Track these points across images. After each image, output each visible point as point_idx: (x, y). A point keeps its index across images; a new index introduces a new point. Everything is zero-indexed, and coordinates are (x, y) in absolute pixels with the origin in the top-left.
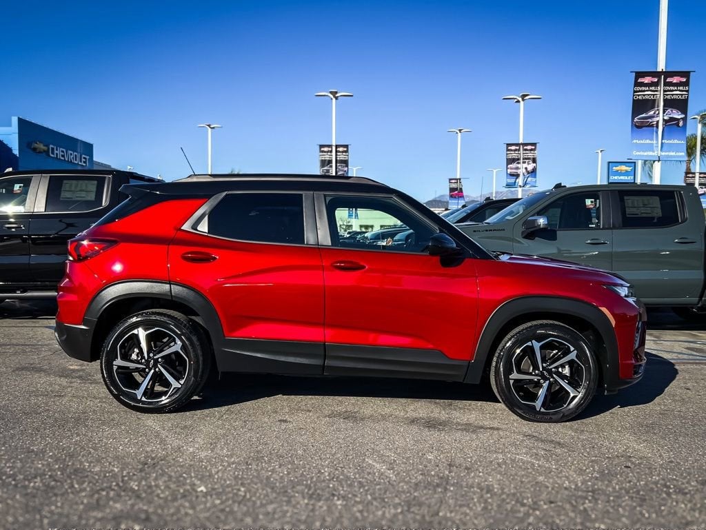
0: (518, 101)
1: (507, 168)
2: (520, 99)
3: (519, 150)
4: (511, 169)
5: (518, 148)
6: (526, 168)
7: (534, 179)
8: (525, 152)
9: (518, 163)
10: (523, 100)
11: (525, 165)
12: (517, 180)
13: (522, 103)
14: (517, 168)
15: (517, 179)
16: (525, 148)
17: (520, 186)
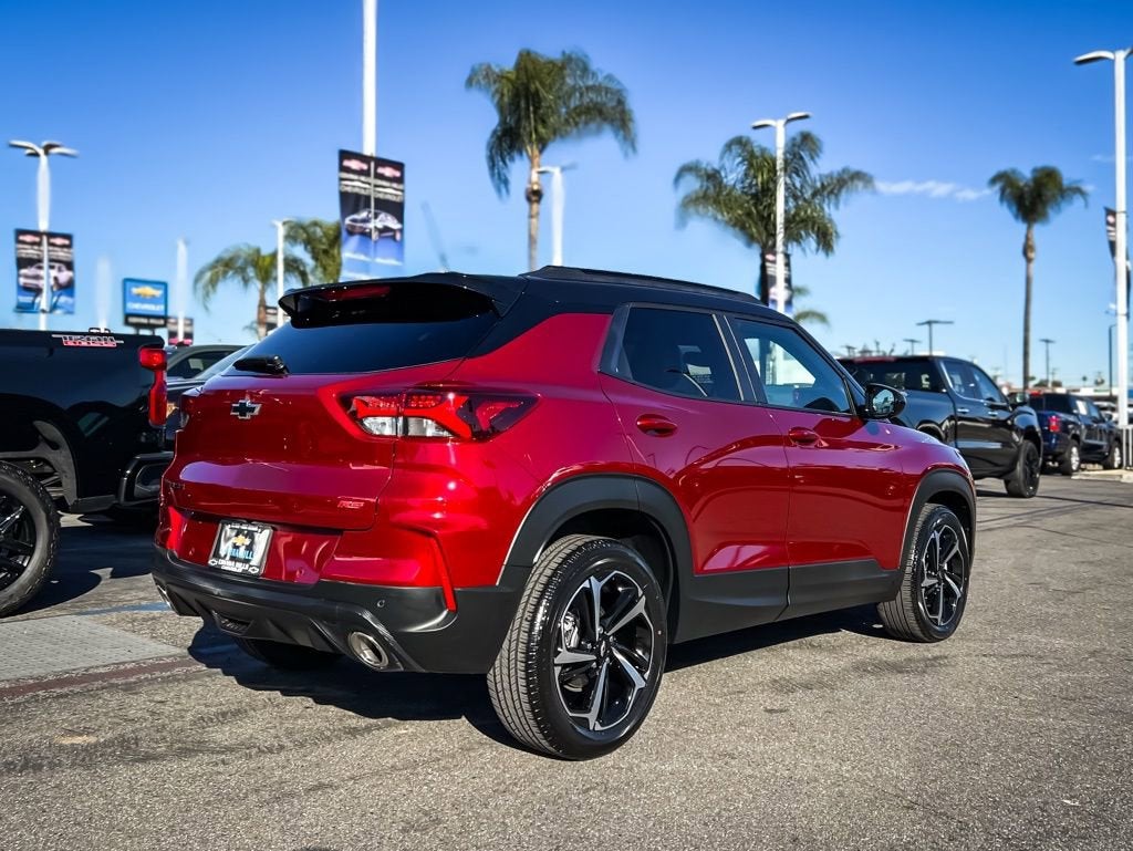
0: (36, 155)
1: (19, 276)
2: (41, 152)
3: (39, 244)
4: (26, 277)
5: (37, 239)
6: (56, 279)
7: (70, 300)
8: (51, 248)
9: (40, 268)
10: (47, 153)
11: (54, 273)
12: (37, 300)
13: (43, 159)
14: (37, 277)
15: (36, 296)
16: (53, 241)
17: (43, 311)
